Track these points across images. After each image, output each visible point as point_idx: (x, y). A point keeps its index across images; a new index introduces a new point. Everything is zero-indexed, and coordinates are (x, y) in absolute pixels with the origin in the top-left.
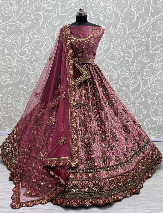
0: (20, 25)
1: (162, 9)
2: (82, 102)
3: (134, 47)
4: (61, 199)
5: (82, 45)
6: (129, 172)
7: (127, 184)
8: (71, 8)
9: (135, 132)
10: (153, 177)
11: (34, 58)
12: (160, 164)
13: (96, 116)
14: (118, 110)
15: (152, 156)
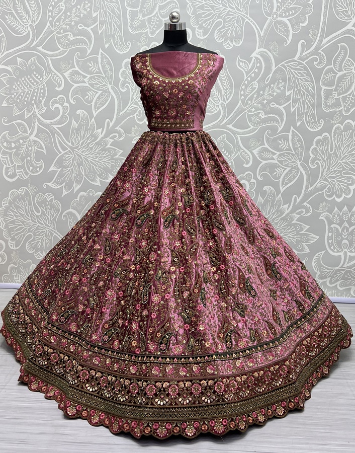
0: (45, 55)
1: (347, 18)
2: (178, 212)
3: (288, 98)
4: (131, 422)
5: (176, 91)
6: (280, 363)
7: (276, 390)
8: (153, 18)
9: (292, 278)
10: (333, 375)
11: (75, 124)
12: (347, 347)
13: (208, 242)
14: (255, 230)
15: (330, 331)
